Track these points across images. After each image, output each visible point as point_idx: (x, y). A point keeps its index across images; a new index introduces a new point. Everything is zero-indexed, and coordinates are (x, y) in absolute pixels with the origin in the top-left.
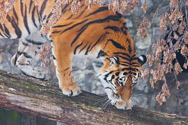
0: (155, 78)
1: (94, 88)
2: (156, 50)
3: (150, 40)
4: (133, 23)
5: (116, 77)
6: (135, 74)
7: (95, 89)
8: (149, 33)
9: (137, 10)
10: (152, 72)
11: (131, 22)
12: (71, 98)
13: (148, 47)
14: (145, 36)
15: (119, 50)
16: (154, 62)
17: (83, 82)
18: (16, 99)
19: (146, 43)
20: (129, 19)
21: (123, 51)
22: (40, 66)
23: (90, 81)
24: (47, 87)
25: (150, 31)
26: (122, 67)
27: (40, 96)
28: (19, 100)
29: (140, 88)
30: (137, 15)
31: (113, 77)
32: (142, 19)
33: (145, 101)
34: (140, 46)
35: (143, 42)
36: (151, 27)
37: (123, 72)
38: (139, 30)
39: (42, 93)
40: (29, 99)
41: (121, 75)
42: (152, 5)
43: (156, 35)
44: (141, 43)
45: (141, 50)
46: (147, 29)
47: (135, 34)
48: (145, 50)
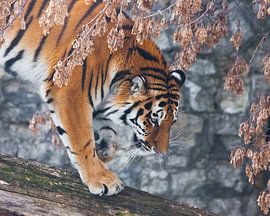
0: (255, 165)
1: (145, 181)
2: (257, 115)
3: (246, 98)
4: (216, 66)
5: (146, 112)
6: (177, 104)
7: (147, 184)
8: (246, 85)
9: (224, 44)
10: (250, 154)
11: (212, 66)
12: (104, 198)
13: (243, 110)
14: (239, 91)
15: (149, 63)
16: (253, 136)
17: (125, 171)
18: (9, 200)
19: (239, 102)
20: (210, 59)
21: (155, 65)
22: (50, 142)
23: (138, 169)
24: (63, 180)
25: (247, 81)
26: (156, 93)
27: (51, 195)
28: (14, 201)
29: (228, 184)
30: (223, 52)
31: (140, 113)
32: (233, 60)
33: (237, 207)
34: (229, 108)
35: (233, 100)
36: (250, 74)
37: (158, 102)
38: (229, 80)
39: (54, 189)
40: (31, 200)
41: (156, 108)
42: (251, 34)
43: (257, 89)
44: (231, 103)
45: (230, 115)
46: (242, 77)
47: (220, 86)
48: (237, 115)
